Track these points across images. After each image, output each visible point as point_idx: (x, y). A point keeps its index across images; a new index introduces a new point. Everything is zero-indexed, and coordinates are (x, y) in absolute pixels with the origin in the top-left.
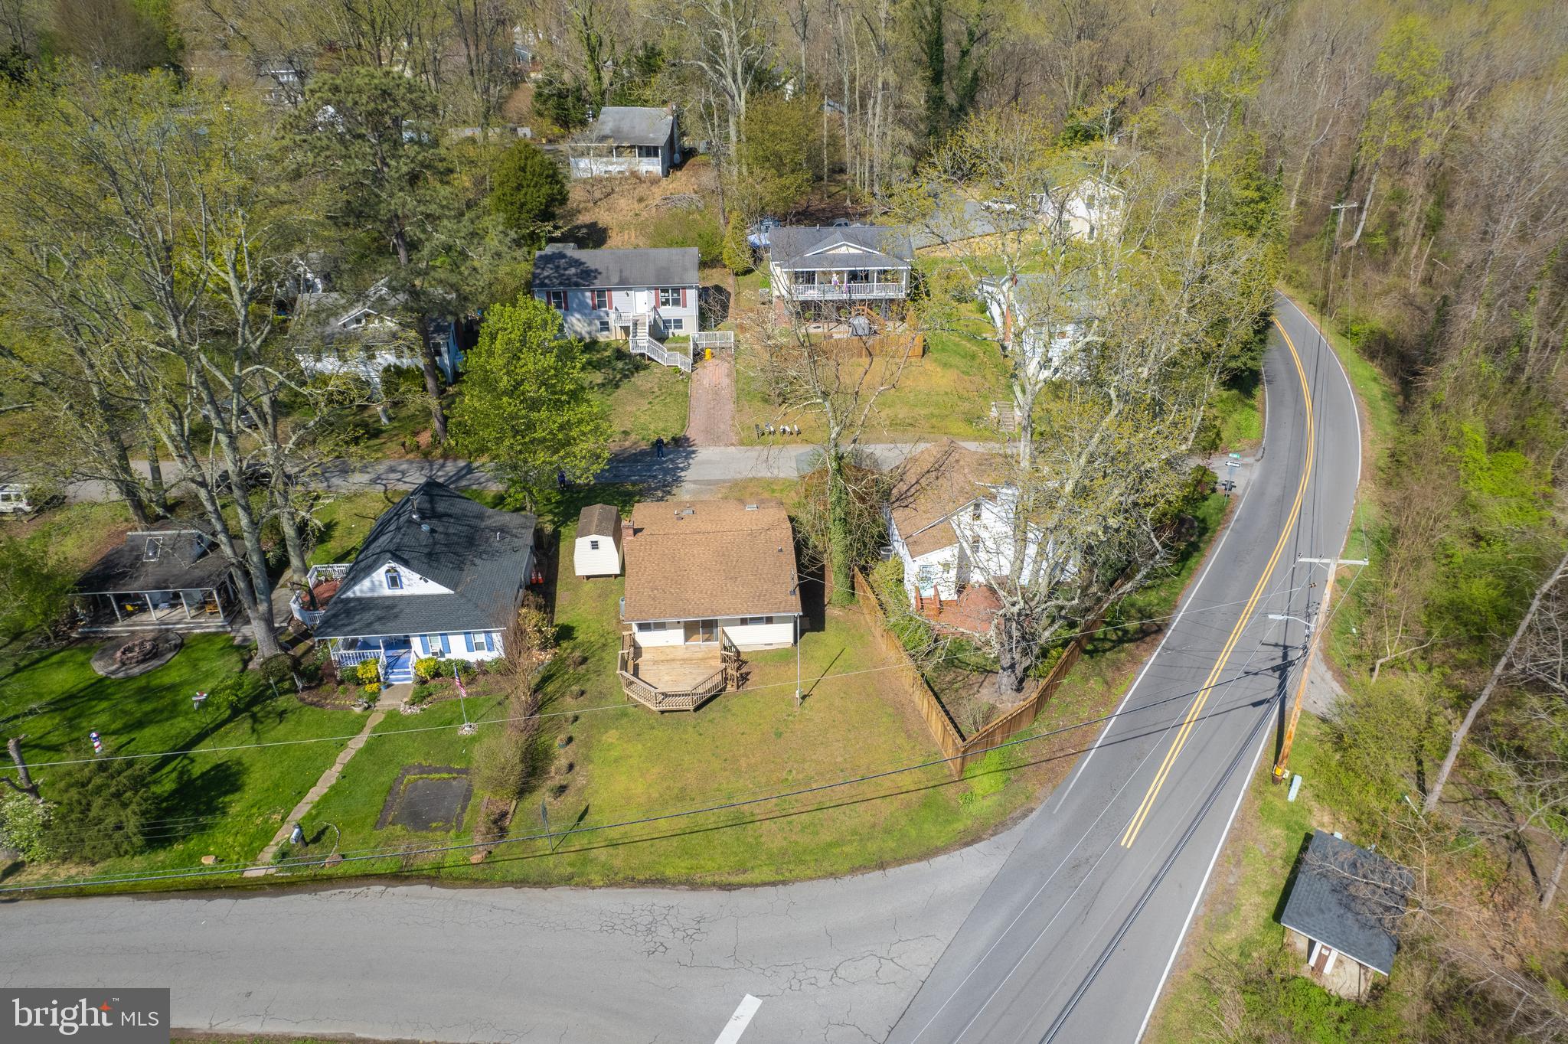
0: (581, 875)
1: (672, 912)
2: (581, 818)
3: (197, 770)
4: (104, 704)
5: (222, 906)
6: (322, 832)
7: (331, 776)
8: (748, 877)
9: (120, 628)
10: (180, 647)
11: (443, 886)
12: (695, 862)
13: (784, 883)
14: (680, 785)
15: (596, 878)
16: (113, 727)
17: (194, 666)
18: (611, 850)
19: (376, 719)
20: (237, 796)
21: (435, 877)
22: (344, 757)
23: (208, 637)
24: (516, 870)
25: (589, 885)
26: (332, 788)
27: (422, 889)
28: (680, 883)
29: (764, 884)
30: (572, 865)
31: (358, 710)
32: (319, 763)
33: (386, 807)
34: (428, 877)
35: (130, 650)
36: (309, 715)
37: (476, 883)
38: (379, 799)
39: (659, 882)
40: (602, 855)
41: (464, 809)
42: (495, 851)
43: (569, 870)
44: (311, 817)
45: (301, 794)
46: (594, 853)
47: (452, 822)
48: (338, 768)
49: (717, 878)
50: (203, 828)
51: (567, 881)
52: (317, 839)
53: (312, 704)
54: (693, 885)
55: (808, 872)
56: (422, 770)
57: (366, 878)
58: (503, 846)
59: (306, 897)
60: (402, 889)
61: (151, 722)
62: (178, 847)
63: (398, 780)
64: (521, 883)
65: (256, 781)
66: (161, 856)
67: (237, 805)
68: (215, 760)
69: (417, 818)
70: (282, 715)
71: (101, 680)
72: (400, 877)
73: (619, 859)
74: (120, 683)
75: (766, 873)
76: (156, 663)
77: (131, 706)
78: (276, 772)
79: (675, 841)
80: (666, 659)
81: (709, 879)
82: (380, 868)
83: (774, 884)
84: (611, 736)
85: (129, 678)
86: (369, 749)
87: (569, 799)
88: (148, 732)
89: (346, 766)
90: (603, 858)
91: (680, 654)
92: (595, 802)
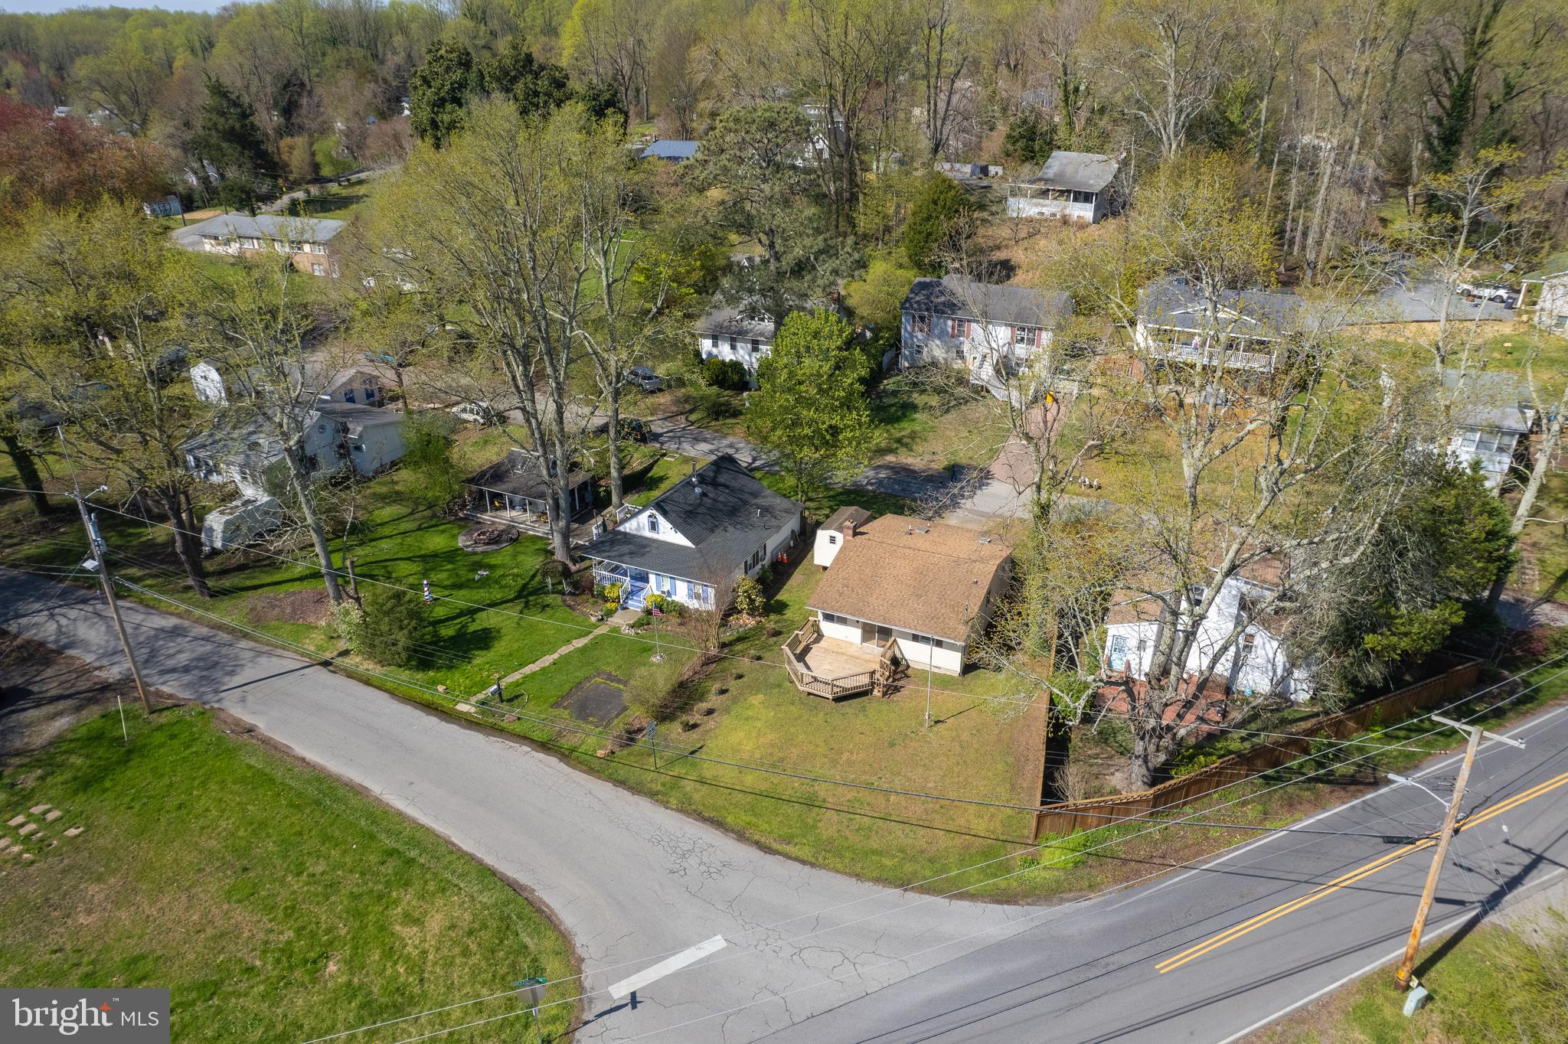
0: (665, 794)
1: (711, 850)
2: (693, 753)
3: (472, 628)
4: (450, 566)
5: (431, 721)
6: (517, 697)
7: (547, 660)
8: (788, 849)
9: (486, 517)
10: (514, 541)
11: (568, 764)
12: (755, 820)
13: (813, 865)
14: (781, 755)
15: (673, 801)
16: (446, 583)
17: (515, 556)
18: (698, 786)
19: (603, 630)
20: (482, 653)
21: (567, 756)
22: (564, 650)
23: (535, 539)
24: (622, 773)
25: (666, 805)
26: (543, 669)
27: (553, 760)
28: (733, 831)
29: (796, 859)
30: (663, 785)
31: (593, 619)
32: (545, 649)
33: (569, 694)
34: (563, 754)
35: (483, 533)
36: (564, 612)
37: (591, 771)
38: (567, 687)
39: (718, 824)
40: (689, 786)
41: (617, 715)
42: (618, 753)
43: (659, 787)
44: (517, 684)
45: (522, 665)
46: (683, 783)
47: (605, 722)
48: (556, 656)
49: (763, 840)
50: (450, 668)
51: (652, 795)
52: (510, 700)
53: (569, 606)
54: (741, 836)
55: (839, 866)
56: (610, 677)
57: (524, 738)
58: (625, 752)
59: (480, 736)
60: (541, 756)
61: (468, 587)
62: (431, 673)
63: (588, 679)
64: (621, 783)
65: (500, 648)
66: (420, 675)
67: (480, 658)
68: (486, 625)
69: (583, 711)
70: (545, 607)
71: (458, 549)
72: (545, 746)
73: (698, 794)
74: (468, 554)
75: (805, 852)
76: (495, 547)
77: (462, 572)
78: (516, 646)
79: (750, 798)
80: (838, 651)
81: (756, 837)
82: (536, 735)
83: (804, 862)
84: (756, 700)
85: (475, 553)
86: (583, 650)
87: (694, 735)
88: (462, 592)
89: (561, 656)
90: (688, 789)
91: (852, 651)
92: (711, 744)
